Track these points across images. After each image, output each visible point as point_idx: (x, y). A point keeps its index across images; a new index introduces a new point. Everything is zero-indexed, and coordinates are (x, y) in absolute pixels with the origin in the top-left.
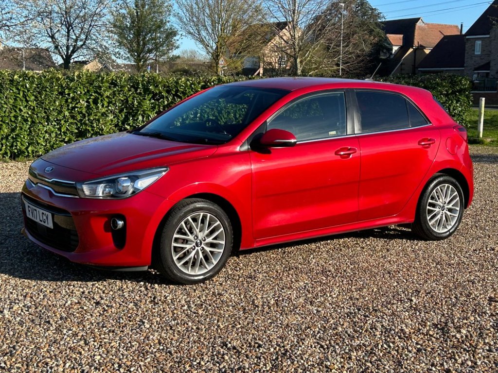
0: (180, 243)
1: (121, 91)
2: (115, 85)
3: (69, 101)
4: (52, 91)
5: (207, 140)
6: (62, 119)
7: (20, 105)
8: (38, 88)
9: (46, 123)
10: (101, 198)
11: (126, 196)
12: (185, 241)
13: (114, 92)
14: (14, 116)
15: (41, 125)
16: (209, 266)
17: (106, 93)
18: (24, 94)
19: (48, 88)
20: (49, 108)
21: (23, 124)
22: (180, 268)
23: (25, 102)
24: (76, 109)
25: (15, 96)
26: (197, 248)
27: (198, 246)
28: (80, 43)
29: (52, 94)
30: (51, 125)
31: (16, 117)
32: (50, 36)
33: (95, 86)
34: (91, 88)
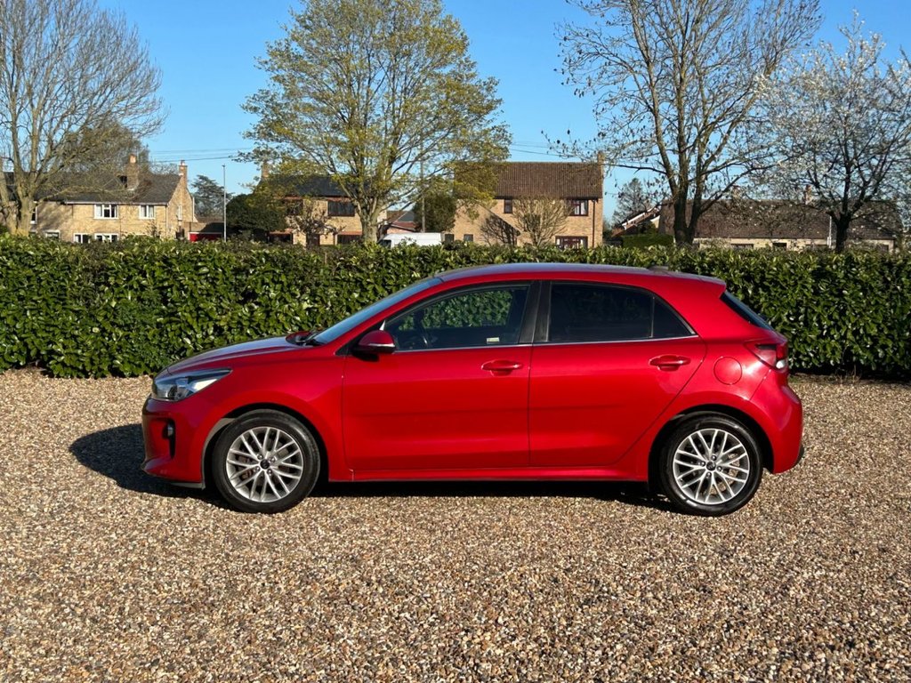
12: (249, 459)
27: (263, 467)
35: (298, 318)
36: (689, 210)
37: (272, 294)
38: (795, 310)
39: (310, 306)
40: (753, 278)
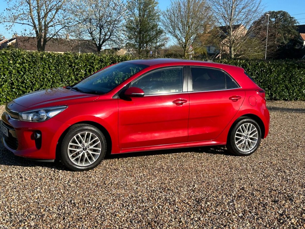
0: (73, 148)
1: (105, 65)
2: (102, 62)
3: (75, 70)
4: (65, 64)
5: (96, 92)
6: (71, 81)
7: (46, 72)
8: (57, 62)
9: (61, 83)
10: (31, 121)
11: (42, 120)
12: (77, 147)
13: (101, 65)
14: (43, 78)
15: (58, 84)
16: (91, 162)
17: (96, 66)
18: (48, 66)
19: (62, 62)
20: (63, 74)
21: (47, 83)
22: (73, 162)
23: (49, 70)
24: (79, 75)
25: (43, 66)
26: (83, 151)
27: (84, 150)
28: (107, 37)
29: (65, 66)
30: (64, 83)
31: (43, 79)
32: (90, 33)
33: (90, 62)
34: (88, 63)
36: (42, 40)
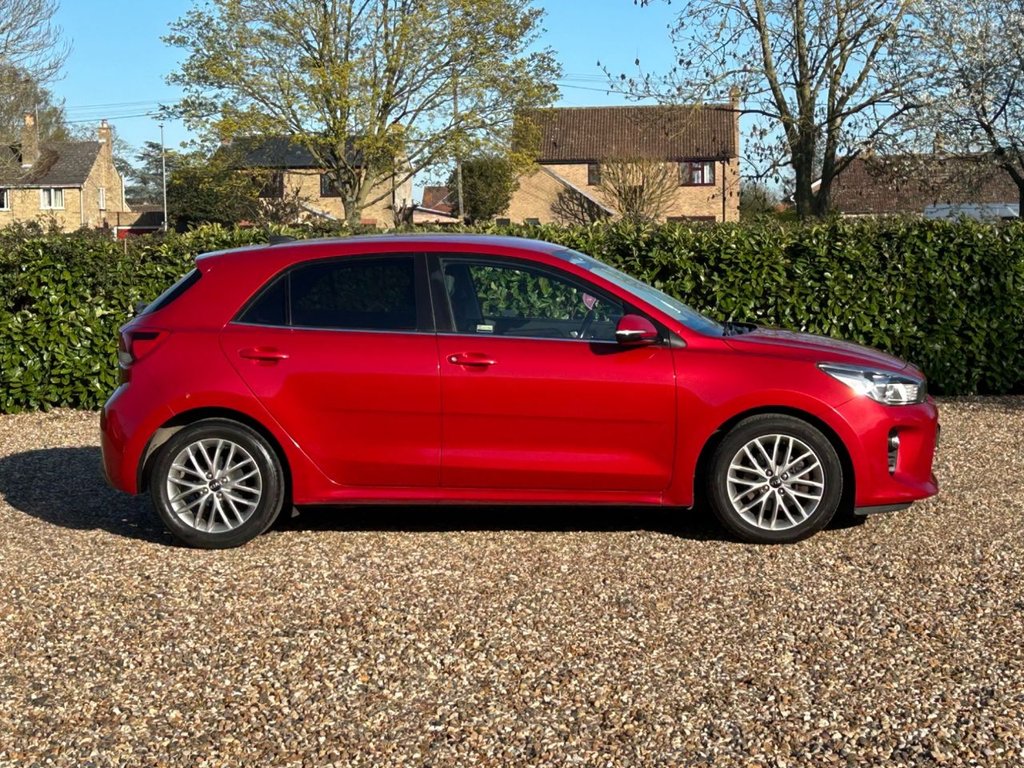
35: (89, 329)
37: (54, 298)
38: (763, 302)
39: (106, 313)
40: (708, 260)
